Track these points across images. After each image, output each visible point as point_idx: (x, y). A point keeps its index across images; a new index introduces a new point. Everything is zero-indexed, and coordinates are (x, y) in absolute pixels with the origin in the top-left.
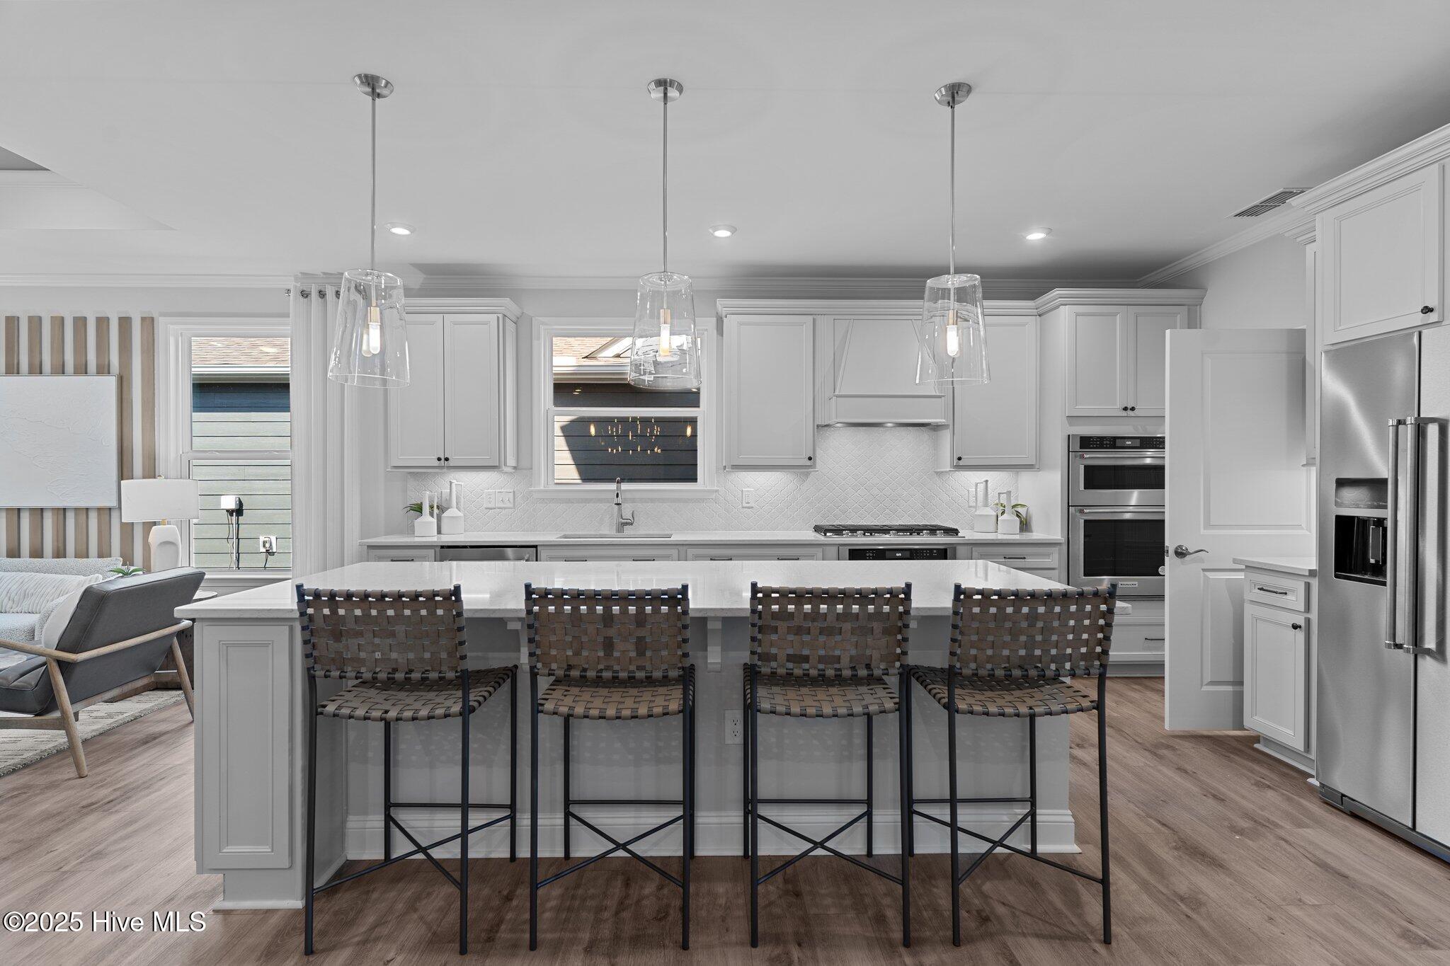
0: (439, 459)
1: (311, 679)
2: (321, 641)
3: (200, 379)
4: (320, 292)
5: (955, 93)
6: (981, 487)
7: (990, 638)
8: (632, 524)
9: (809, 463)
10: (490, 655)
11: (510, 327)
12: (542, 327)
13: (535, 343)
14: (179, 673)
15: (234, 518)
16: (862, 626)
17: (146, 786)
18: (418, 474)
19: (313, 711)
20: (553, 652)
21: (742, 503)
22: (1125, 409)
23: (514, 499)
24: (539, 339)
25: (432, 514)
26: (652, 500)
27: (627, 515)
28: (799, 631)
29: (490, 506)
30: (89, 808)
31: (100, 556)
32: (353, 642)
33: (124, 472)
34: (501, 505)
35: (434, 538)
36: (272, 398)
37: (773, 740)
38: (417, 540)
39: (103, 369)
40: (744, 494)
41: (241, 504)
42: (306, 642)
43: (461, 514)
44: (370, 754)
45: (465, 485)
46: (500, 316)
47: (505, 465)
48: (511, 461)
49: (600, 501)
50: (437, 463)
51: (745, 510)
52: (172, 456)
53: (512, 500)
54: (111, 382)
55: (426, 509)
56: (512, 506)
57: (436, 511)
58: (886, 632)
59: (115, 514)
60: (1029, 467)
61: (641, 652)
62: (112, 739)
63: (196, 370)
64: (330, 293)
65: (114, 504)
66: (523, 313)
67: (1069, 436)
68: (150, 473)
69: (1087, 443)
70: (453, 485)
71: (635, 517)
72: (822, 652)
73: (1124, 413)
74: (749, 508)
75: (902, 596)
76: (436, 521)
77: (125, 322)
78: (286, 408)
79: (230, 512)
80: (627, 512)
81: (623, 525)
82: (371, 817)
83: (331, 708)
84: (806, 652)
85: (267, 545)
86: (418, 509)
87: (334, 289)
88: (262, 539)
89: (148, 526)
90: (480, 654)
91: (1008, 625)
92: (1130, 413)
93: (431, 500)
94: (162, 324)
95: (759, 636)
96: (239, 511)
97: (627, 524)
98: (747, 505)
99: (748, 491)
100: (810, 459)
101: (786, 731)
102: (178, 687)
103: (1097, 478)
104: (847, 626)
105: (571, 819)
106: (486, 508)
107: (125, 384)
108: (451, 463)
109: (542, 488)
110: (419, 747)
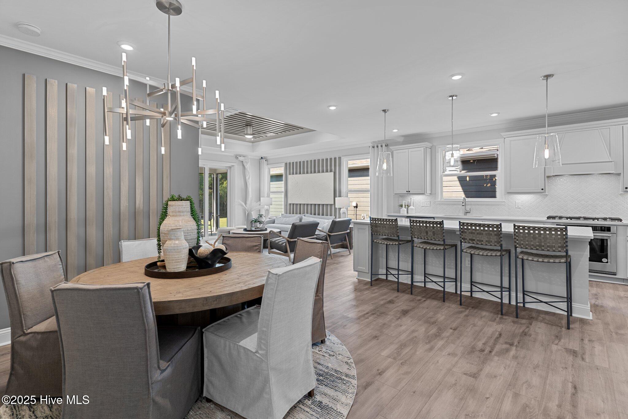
0: (407, 191)
1: (372, 235)
2: (374, 228)
3: (350, 168)
4: (377, 146)
5: (547, 77)
7: (527, 239)
8: (470, 213)
9: (542, 191)
10: (408, 237)
11: (429, 150)
12: (439, 149)
13: (437, 154)
14: (347, 243)
15: (355, 208)
16: (489, 233)
17: (343, 262)
18: (402, 196)
19: (372, 241)
20: (416, 233)
21: (515, 206)
24: (438, 152)
25: (405, 207)
26: (478, 205)
27: (468, 209)
28: (472, 233)
29: (423, 205)
30: (334, 263)
31: (330, 216)
32: (379, 228)
33: (335, 196)
34: (426, 205)
35: (406, 214)
36: (365, 173)
37: (480, 267)
38: (401, 215)
39: (331, 171)
40: (516, 203)
41: (357, 205)
42: (371, 227)
43: (414, 208)
44: (384, 256)
45: (416, 199)
46: (425, 148)
47: (426, 193)
48: (429, 192)
49: (459, 204)
50: (406, 193)
52: (344, 191)
53: (429, 204)
54: (332, 173)
55: (404, 206)
56: (429, 206)
57: (406, 207)
58: (495, 235)
59: (333, 206)
61: (434, 235)
62: (335, 255)
63: (349, 166)
64: (379, 146)
65: (333, 203)
66: (433, 145)
68: (340, 196)
70: (412, 199)
71: (471, 210)
72: (478, 239)
74: (518, 208)
75: (499, 226)
76: (406, 209)
77: (335, 159)
78: (368, 176)
79: (355, 207)
80: (468, 208)
81: (467, 213)
82: (383, 270)
83: (375, 241)
84: (474, 238)
85: (364, 217)
86: (402, 206)
87: (380, 145)
88: (362, 215)
89: (340, 209)
90: (406, 237)
91: (532, 236)
93: (405, 204)
94: (342, 158)
95: (462, 234)
96: (356, 207)
97: (468, 212)
99: (518, 202)
100: (542, 189)
101: (484, 265)
102: (347, 248)
104: (484, 233)
105: (426, 277)
107: (335, 173)
108: (410, 193)
109: (439, 200)
110: (393, 256)
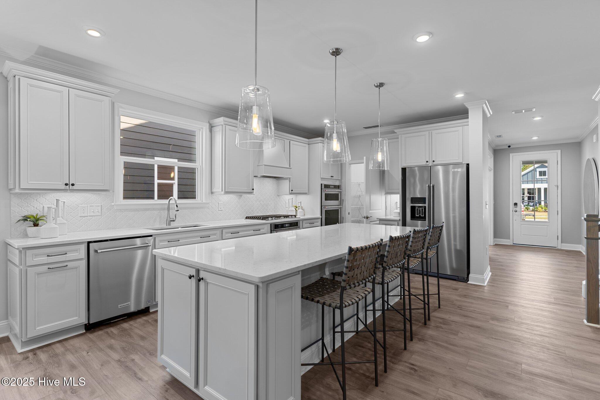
6: (290, 201)
9: (252, 191)
21: (218, 208)
22: (332, 177)
23: (101, 210)
29: (84, 215)
34: (92, 214)
40: (219, 204)
43: (65, 221)
49: (154, 209)
50: (64, 187)
51: (219, 211)
56: (100, 214)
60: (305, 194)
67: (322, 184)
69: (327, 186)
73: (331, 178)
74: (221, 210)
92: (332, 178)
97: (172, 221)
98: (220, 209)
99: (221, 203)
100: (253, 189)
103: (328, 197)
106: (80, 217)
108: (74, 187)
